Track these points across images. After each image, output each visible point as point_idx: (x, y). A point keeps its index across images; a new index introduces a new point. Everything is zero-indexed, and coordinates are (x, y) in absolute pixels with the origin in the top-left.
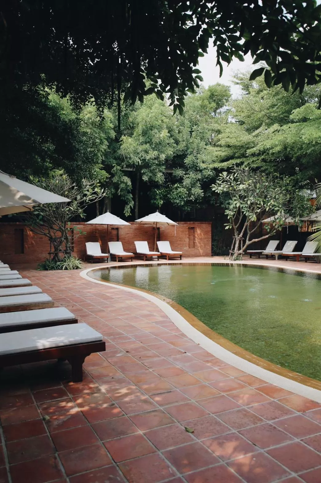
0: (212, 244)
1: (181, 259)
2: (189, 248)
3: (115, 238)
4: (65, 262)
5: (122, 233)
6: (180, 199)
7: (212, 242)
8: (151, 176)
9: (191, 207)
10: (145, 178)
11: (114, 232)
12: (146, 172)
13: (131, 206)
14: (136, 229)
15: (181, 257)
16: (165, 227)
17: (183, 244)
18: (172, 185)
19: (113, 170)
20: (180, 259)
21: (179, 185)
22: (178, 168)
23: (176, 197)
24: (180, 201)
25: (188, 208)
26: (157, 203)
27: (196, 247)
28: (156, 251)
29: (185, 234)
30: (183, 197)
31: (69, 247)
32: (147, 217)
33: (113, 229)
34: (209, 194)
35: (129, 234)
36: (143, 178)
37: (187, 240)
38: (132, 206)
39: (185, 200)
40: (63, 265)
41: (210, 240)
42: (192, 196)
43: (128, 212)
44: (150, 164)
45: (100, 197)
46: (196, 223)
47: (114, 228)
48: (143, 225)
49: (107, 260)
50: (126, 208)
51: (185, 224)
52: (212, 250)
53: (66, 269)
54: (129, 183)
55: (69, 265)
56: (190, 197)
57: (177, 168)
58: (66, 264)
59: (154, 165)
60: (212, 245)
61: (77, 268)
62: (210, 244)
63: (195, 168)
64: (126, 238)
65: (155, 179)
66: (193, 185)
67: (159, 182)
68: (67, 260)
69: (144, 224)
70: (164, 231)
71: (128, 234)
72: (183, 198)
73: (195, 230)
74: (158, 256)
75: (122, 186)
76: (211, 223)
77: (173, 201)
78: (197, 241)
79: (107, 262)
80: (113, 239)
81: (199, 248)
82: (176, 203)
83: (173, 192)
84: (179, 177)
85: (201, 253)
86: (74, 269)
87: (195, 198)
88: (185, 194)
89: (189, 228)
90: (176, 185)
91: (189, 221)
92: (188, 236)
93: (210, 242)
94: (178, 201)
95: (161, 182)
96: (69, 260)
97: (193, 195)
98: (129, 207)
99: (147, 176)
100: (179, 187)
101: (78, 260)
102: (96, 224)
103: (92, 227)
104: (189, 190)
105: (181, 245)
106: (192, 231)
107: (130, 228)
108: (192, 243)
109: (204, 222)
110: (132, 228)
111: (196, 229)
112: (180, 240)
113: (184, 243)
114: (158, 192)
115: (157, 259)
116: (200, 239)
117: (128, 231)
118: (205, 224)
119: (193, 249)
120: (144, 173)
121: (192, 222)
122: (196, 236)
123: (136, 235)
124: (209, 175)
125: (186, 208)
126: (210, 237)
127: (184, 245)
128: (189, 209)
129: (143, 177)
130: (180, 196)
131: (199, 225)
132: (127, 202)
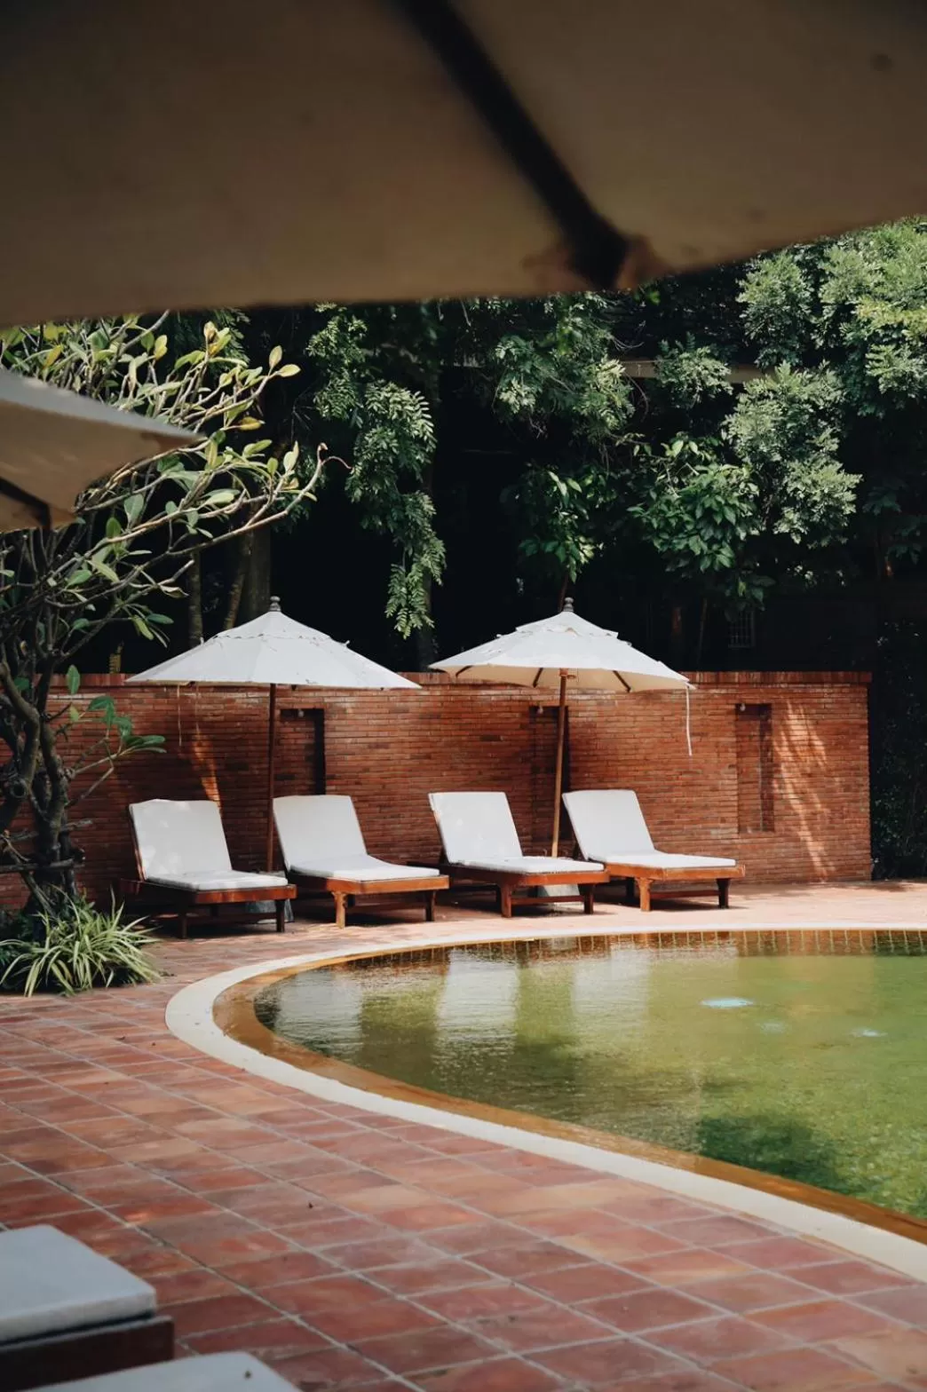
0: (872, 806)
1: (723, 904)
2: (741, 829)
3: (303, 771)
4: (39, 935)
5: (342, 738)
6: (708, 533)
7: (874, 793)
8: (549, 384)
9: (768, 582)
10: (517, 395)
11: (297, 737)
12: (523, 358)
13: (426, 571)
14: (428, 717)
15: (721, 890)
16: (600, 703)
17: (706, 807)
18: (648, 449)
19: (316, 339)
20: (715, 901)
21: (694, 447)
22: (691, 338)
23: (686, 518)
24: (711, 542)
25: (750, 586)
26: (561, 554)
27: (779, 826)
28: (560, 854)
29: (717, 745)
30: (731, 517)
31: (63, 835)
32: (503, 640)
33: (290, 714)
34: (888, 503)
35: (385, 746)
36: (504, 396)
37: (729, 781)
38: (436, 571)
39: (743, 535)
40: (29, 962)
41: (865, 782)
42: (791, 514)
43: (411, 608)
44: (548, 307)
45: (277, 507)
46: (781, 676)
47: (295, 712)
48: (472, 692)
49: (278, 915)
50: (394, 580)
51: (717, 684)
52: (875, 841)
53: (48, 985)
54: (422, 426)
55: (65, 957)
56: (777, 515)
57: (685, 342)
58: (47, 951)
59: (577, 313)
60: (875, 813)
61: (123, 976)
62: (865, 808)
63: (801, 339)
64: (366, 770)
65: (579, 401)
66: (798, 444)
67: (603, 422)
68: (54, 924)
69: (475, 686)
70: (591, 726)
71: (378, 746)
72: (726, 523)
73: (774, 721)
74: (581, 887)
75: (377, 439)
76: (868, 677)
77: (666, 542)
78: (789, 785)
79: (280, 929)
80: (291, 777)
81: (804, 833)
82: (688, 552)
83: (661, 490)
84: (697, 398)
85: (816, 860)
86: (98, 982)
87: (806, 523)
88: (742, 499)
89: (737, 711)
90: (678, 446)
91: (740, 669)
92: (732, 756)
93: (864, 793)
94: (697, 545)
95: (611, 421)
96: (62, 925)
97: (792, 502)
98: (415, 575)
99: (529, 379)
100: (695, 461)
101: (122, 924)
102: (192, 685)
103: (163, 705)
104: (768, 474)
105: (697, 814)
106: (757, 724)
107: (397, 711)
108: (755, 803)
109: (827, 675)
110: (406, 711)
111: (783, 718)
112: (688, 785)
113: (713, 798)
114: (564, 489)
115: (581, 907)
116: (804, 774)
117: (381, 728)
118: (834, 682)
119: (765, 838)
120: (511, 366)
121: (756, 676)
122: (784, 753)
123: (428, 757)
124: (904, 379)
125: (742, 586)
126: (864, 762)
127: (714, 813)
128: (759, 594)
129: (502, 385)
130: (709, 513)
131: (799, 688)
132: (401, 546)
